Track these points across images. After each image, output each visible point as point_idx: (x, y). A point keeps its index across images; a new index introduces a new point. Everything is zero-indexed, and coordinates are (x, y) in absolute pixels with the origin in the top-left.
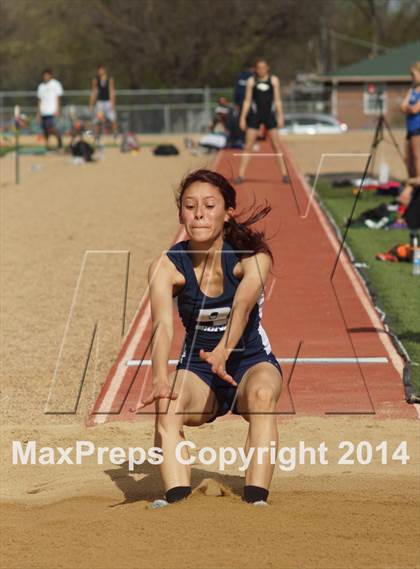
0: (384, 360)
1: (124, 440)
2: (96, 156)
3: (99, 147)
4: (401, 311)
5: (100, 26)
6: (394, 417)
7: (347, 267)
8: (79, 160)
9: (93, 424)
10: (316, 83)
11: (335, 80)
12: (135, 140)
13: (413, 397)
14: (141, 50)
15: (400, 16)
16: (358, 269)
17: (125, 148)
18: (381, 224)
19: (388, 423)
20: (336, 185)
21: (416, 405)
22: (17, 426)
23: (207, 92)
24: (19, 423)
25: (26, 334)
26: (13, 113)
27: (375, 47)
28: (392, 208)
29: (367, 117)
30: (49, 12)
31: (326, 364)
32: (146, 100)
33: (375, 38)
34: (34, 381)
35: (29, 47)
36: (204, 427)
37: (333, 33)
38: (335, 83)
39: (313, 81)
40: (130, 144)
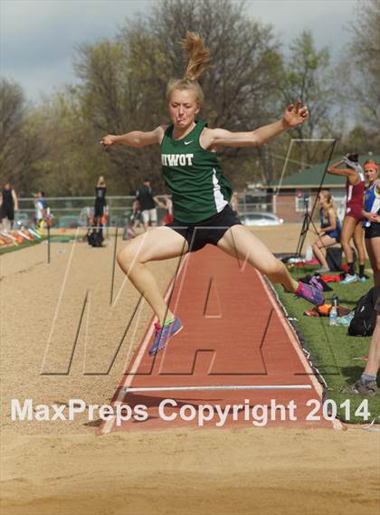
0: (309, 386)
1: (124, 445)
2: (104, 243)
3: (108, 236)
4: (321, 351)
5: (107, 151)
6: (316, 427)
7: (283, 320)
9: (101, 434)
10: (262, 190)
11: (275, 188)
14: (137, 168)
16: (291, 321)
19: (312, 431)
22: (47, 436)
24: (49, 433)
27: (303, 164)
29: (298, 213)
30: (72, 141)
31: (267, 389)
33: (304, 158)
35: (57, 165)
36: (180, 435)
37: (273, 154)
38: (275, 190)
39: (259, 188)
40: (129, 234)
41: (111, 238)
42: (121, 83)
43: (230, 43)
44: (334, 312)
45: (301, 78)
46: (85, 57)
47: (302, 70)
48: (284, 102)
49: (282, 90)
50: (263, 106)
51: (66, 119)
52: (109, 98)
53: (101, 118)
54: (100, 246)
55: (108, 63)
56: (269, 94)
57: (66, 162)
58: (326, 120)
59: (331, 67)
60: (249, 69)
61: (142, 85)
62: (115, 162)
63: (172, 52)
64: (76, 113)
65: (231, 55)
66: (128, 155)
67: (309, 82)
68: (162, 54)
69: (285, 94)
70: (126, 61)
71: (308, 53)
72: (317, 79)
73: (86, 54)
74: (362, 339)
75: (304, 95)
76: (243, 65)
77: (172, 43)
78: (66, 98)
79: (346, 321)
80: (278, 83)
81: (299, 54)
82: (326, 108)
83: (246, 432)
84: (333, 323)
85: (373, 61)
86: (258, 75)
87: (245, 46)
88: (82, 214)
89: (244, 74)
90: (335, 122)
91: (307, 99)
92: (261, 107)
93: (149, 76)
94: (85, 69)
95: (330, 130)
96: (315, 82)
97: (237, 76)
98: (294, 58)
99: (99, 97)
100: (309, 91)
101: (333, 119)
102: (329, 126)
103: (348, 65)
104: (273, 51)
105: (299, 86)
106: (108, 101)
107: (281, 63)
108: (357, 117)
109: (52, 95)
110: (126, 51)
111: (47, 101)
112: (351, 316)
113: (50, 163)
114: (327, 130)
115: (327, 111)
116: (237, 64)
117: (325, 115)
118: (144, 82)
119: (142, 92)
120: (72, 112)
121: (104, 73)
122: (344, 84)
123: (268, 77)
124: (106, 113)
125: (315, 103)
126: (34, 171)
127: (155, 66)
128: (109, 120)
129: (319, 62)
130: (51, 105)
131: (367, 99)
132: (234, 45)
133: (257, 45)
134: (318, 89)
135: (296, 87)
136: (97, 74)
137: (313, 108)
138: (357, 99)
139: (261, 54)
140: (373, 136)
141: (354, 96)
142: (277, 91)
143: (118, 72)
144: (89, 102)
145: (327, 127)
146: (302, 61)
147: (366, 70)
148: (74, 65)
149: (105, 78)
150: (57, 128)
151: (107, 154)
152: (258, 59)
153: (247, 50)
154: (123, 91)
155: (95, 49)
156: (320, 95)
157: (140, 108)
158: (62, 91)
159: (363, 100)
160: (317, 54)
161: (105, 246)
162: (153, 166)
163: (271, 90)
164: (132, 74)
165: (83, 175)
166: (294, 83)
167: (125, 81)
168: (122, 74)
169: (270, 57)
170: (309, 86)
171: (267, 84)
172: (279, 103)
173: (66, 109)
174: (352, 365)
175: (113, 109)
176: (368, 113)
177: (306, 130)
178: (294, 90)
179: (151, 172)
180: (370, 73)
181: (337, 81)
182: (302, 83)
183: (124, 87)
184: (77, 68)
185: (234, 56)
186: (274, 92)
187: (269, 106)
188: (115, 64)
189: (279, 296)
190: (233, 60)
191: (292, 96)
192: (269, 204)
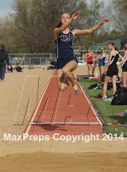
0: (98, 123)
1: (31, 143)
3: (23, 68)
4: (101, 110)
5: (23, 37)
7: (87, 99)
10: (79, 52)
11: (84, 51)
12: (33, 66)
14: (34, 43)
15: (100, 35)
16: (90, 99)
17: (30, 68)
18: (96, 88)
20: (84, 78)
23: (51, 54)
25: (5, 116)
27: (94, 43)
28: (98, 84)
30: (11, 33)
32: (35, 56)
33: (94, 40)
35: (5, 42)
36: (51, 140)
37: (83, 39)
38: (84, 52)
39: (78, 51)
40: (31, 67)
41: (25, 69)
42: (28, 13)
45: (94, 12)
46: (16, 3)
47: (94, 9)
48: (87, 20)
49: (87, 16)
50: (80, 22)
51: (8, 26)
52: (24, 18)
53: (21, 25)
54: (21, 71)
55: (24, 5)
56: (82, 18)
57: (8, 41)
58: (102, 28)
59: (104, 8)
60: (75, 9)
61: (36, 14)
62: (26, 41)
63: (47, 2)
64: (12, 23)
65: (69, 3)
66: (31, 39)
67: (97, 13)
68: (44, 2)
69: (88, 18)
70: (31, 5)
71: (97, 3)
72: (99, 12)
73: (16, 2)
74: (116, 106)
75: (95, 18)
76: (73, 7)
78: (9, 18)
79: (110, 100)
80: (85, 13)
81: (93, 3)
85: (120, 6)
88: (14, 60)
89: (73, 10)
90: (106, 28)
91: (96, 20)
92: (79, 22)
93: (39, 10)
94: (16, 8)
95: (104, 31)
96: (99, 13)
97: (71, 11)
98: (91, 5)
99: (20, 17)
100: (96, 17)
101: (105, 27)
102: (104, 29)
103: (110, 7)
104: (84, 2)
105: (93, 15)
106: (24, 19)
107: (86, 6)
108: (114, 26)
109: (4, 17)
110: (31, 1)
111: (1, 19)
112: (112, 98)
113: (2, 41)
114: (103, 31)
116: (71, 6)
118: (37, 12)
119: (36, 16)
120: (11, 23)
121: (22, 9)
122: (109, 14)
123: (82, 11)
124: (23, 23)
127: (41, 7)
128: (24, 26)
129: (100, 6)
130: (3, 20)
131: (117, 20)
134: (100, 16)
135: (92, 15)
136: (20, 9)
137: (98, 23)
138: (114, 20)
139: (80, 3)
140: (119, 33)
141: (113, 19)
142: (85, 16)
143: (28, 9)
144: (17, 20)
145: (103, 30)
146: (94, 6)
147: (117, 9)
148: (12, 6)
149: (23, 11)
150: (5, 29)
152: (78, 5)
153: (74, 2)
154: (29, 15)
156: (100, 18)
157: (36, 22)
158: (7, 15)
159: (116, 20)
160: (99, 3)
161: (22, 72)
162: (40, 43)
163: (83, 16)
164: (33, 9)
165: (14, 46)
166: (91, 14)
167: (30, 12)
168: (29, 9)
169: (83, 4)
170: (97, 15)
171: (81, 14)
172: (86, 21)
173: (8, 22)
174: (113, 115)
175: (25, 22)
176: (118, 25)
178: (91, 16)
179: (39, 45)
180: (118, 11)
181: (107, 13)
182: (94, 14)
183: (30, 14)
184: (13, 7)
185: (70, 4)
186: (84, 17)
187: (82, 22)
188: (27, 6)
189: (86, 90)
190: (69, 5)
191: (90, 18)
192: (81, 57)
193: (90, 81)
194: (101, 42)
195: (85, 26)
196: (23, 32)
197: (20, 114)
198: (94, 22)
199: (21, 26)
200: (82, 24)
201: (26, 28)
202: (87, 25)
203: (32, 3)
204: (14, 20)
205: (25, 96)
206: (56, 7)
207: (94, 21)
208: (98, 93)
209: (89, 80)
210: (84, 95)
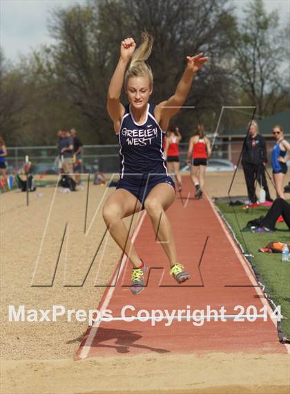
1: (99, 369)
2: (77, 187)
4: (275, 284)
5: (79, 104)
6: (272, 352)
7: (240, 256)
8: (67, 190)
9: (79, 359)
10: (219, 139)
11: (230, 137)
12: (103, 176)
13: (285, 339)
15: (271, 95)
16: (247, 258)
19: (269, 356)
20: (231, 204)
21: (286, 345)
22: (30, 361)
24: (31, 358)
25: (35, 302)
26: (25, 160)
30: (47, 95)
34: (40, 332)
36: (150, 360)
38: (230, 139)
39: (216, 138)
41: (83, 183)
42: (91, 43)
43: (189, 6)
44: (286, 249)
45: (253, 37)
46: (58, 19)
47: (254, 30)
48: (237, 59)
49: (236, 49)
50: (219, 63)
51: (41, 76)
52: (81, 57)
54: (74, 190)
55: (80, 25)
56: (224, 53)
58: (276, 76)
59: (280, 28)
60: (207, 30)
61: (110, 45)
62: (86, 114)
63: (136, 14)
64: (50, 70)
65: (190, 17)
66: (98, 108)
67: (261, 41)
68: (128, 17)
69: (239, 52)
70: (96, 23)
71: (260, 15)
72: (268, 38)
73: (59, 16)
76: (201, 27)
77: (136, 7)
78: (41, 57)
80: (232, 42)
81: (251, 16)
82: (276, 65)
83: (209, 357)
84: (285, 258)
86: (215, 36)
87: (203, 9)
89: (202, 34)
90: (284, 78)
91: (259, 57)
92: (217, 64)
94: (58, 31)
95: (279, 85)
96: (266, 42)
97: (196, 36)
98: (247, 20)
99: (71, 55)
100: (260, 49)
102: (279, 81)
104: (229, 13)
105: (252, 44)
106: (79, 60)
107: (235, 24)
109: (29, 54)
110: (95, 14)
111: (23, 59)
114: (276, 85)
115: (277, 68)
116: (196, 24)
117: (275, 71)
118: (112, 42)
119: (110, 51)
120: (47, 69)
121: (75, 34)
123: (223, 37)
124: (77, 70)
125: (266, 60)
126: (12, 122)
127: (122, 28)
128: (80, 77)
129: (269, 23)
130: (28, 62)
132: (193, 8)
133: (214, 8)
134: (269, 48)
135: (249, 46)
136: (69, 35)
137: (264, 65)
139: (217, 16)
142: (232, 49)
143: (89, 33)
144: (62, 59)
145: (277, 82)
146: (254, 22)
148: (49, 26)
149: (76, 38)
150: (33, 84)
151: (79, 108)
152: (214, 20)
153: (204, 13)
154: (93, 50)
155: (67, 12)
156: (270, 53)
157: (109, 66)
158: (38, 51)
160: (267, 16)
161: (78, 190)
163: (228, 48)
164: (100, 35)
166: (247, 42)
167: (95, 41)
168: (92, 35)
169: (225, 18)
170: (261, 45)
171: (223, 43)
172: (234, 60)
173: (41, 66)
175: (84, 66)
177: (258, 85)
178: (246, 48)
181: (286, 40)
182: (254, 42)
183: (93, 47)
184: (51, 29)
185: (194, 18)
186: (228, 51)
187: (224, 63)
188: (86, 26)
189: (236, 234)
190: (192, 22)
191: (245, 54)
192: (225, 152)
193: (247, 212)
194: (273, 113)
195: (231, 73)
196: (79, 90)
197: (72, 296)
198: (254, 63)
199: (73, 75)
200: (224, 70)
201: (86, 82)
202: (237, 71)
203: (100, 19)
204: (55, 61)
205: (84, 252)
206: (158, 28)
207: (254, 59)
208: (267, 240)
209: (244, 208)
210: (230, 245)
